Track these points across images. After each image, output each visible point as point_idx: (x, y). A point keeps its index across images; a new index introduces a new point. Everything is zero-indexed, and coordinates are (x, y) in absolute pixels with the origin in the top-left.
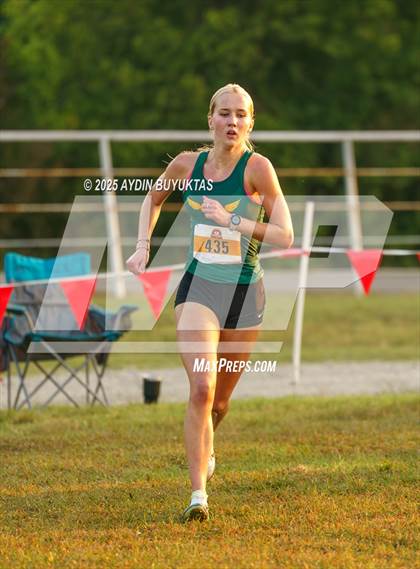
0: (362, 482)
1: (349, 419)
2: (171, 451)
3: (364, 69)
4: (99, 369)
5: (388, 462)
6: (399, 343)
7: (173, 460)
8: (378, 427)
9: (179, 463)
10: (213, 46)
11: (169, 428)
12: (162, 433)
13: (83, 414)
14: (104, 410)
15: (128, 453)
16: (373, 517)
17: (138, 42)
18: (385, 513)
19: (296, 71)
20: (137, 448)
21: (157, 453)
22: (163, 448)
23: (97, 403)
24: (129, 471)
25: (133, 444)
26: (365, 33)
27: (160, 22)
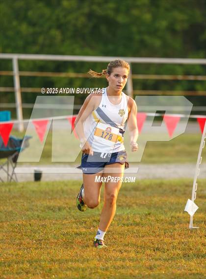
0: (138, 220)
1: (130, 191)
2: (48, 204)
3: (134, 29)
4: (14, 165)
5: (150, 211)
6: (151, 156)
7: (49, 208)
8: (144, 195)
9: (52, 209)
10: (65, 16)
11: (46, 193)
12: (43, 195)
13: (6, 185)
14: (15, 183)
15: (28, 204)
16: (144, 237)
17: (30, 13)
18: (149, 235)
19: (103, 29)
20: (32, 202)
21: (42, 205)
22: (45, 202)
23: (12, 180)
24: (29, 213)
25: (30, 200)
26: (135, 12)
27: (41, 5)
